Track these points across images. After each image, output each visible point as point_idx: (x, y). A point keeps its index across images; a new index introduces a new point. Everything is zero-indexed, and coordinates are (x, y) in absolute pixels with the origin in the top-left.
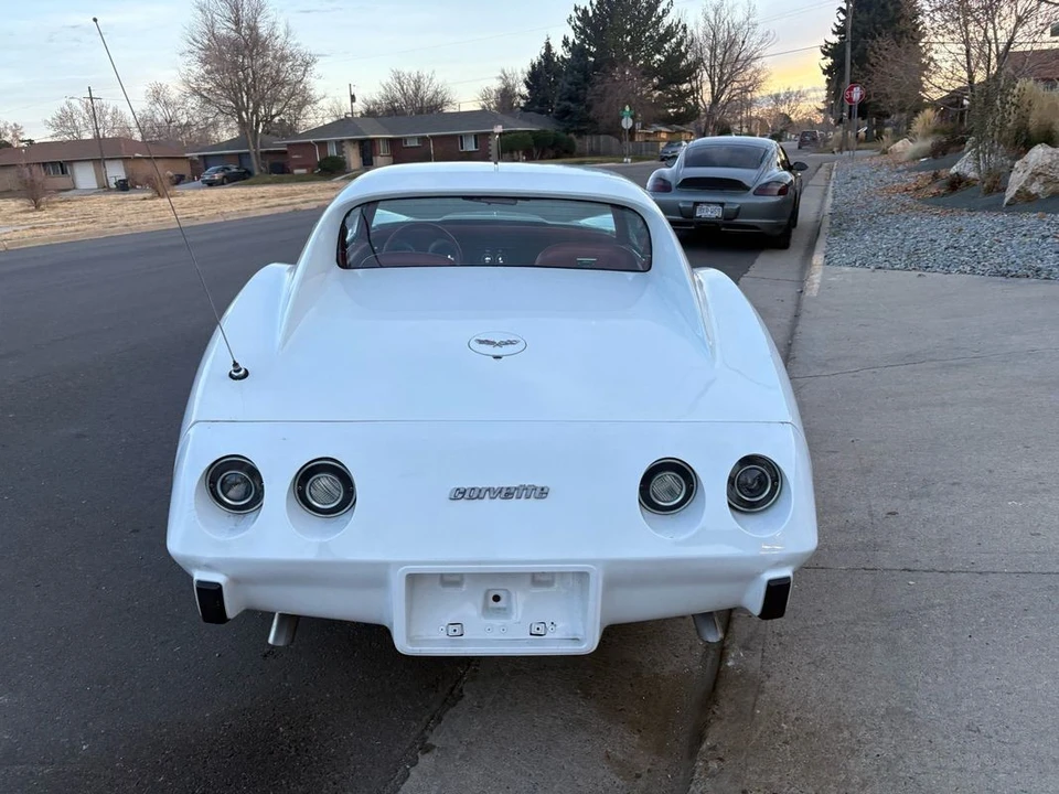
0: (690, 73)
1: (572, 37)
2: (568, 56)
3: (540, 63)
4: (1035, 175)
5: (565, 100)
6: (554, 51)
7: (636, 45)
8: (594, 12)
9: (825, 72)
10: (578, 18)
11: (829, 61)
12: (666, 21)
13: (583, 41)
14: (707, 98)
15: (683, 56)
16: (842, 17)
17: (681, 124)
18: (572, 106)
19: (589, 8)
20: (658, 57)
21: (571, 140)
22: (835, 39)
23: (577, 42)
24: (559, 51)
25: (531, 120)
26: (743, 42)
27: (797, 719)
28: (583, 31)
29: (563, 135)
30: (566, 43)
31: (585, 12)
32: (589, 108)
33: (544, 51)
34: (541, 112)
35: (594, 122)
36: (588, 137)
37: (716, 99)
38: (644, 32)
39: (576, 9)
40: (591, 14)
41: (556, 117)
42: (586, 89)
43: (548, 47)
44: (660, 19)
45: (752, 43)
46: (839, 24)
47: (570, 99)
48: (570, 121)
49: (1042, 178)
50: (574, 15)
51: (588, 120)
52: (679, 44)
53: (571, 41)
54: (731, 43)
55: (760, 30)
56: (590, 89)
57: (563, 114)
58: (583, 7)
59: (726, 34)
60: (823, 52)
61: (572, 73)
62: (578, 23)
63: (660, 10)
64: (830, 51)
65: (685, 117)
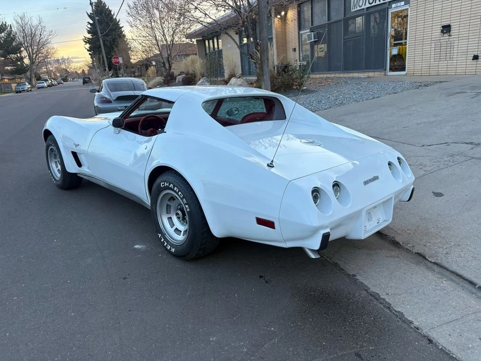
0: (17, 50)
9: (88, 50)
11: (88, 46)
14: (27, 61)
15: (13, 40)
16: (89, 26)
17: (20, 74)
22: (89, 36)
26: (41, 35)
27: (408, 229)
37: (32, 62)
45: (45, 35)
46: (88, 29)
52: (9, 34)
54: (33, 36)
55: (47, 29)
59: (30, 30)
60: (85, 42)
64: (87, 41)
65: (20, 70)
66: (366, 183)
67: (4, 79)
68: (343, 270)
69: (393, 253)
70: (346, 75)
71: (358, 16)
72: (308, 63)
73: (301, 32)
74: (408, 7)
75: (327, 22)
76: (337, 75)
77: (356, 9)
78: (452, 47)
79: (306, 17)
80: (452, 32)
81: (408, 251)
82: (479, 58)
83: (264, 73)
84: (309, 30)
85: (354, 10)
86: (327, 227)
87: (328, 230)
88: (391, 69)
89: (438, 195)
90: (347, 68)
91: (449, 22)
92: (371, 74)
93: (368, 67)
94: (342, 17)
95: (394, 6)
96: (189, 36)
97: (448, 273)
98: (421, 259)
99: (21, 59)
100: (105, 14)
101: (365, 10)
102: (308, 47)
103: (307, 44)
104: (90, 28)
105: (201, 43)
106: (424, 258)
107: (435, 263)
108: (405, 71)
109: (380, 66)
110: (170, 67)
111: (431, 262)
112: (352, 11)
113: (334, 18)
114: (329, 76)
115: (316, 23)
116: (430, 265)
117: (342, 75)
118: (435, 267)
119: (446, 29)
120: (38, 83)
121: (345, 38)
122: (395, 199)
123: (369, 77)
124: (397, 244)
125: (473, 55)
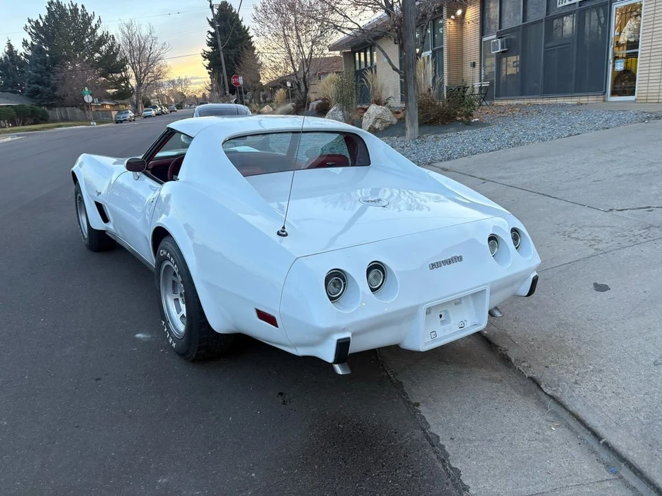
0: (120, 67)
1: (29, 40)
2: (29, 53)
3: (6, 58)
4: (377, 119)
5: (34, 84)
6: (15, 49)
7: (80, 47)
8: (44, 23)
9: (207, 68)
10: (33, 27)
11: (207, 62)
12: (99, 33)
13: (40, 43)
14: (133, 82)
15: (115, 54)
16: (210, 36)
17: (123, 99)
18: (40, 87)
19: (40, 21)
20: (97, 55)
21: (45, 112)
22: (209, 49)
23: (35, 43)
24: (20, 49)
25: (8, 98)
26: (151, 48)
27: (533, 339)
28: (37, 36)
29: (38, 108)
30: (25, 43)
31: (37, 23)
32: (55, 89)
33: (7, 49)
34: (15, 92)
35: (61, 99)
36: (57, 109)
37: (140, 84)
38: (84, 38)
39: (29, 21)
40: (42, 24)
41: (30, 96)
42: (48, 76)
43: (10, 46)
44: (94, 31)
45: (157, 48)
46: (209, 40)
47: (37, 83)
48: (40, 98)
49: (380, 120)
50: (29, 25)
51: (55, 97)
52: (111, 47)
53: (29, 42)
54: (141, 49)
55: (159, 41)
56: (52, 76)
57: (33, 95)
58: (35, 20)
59: (138, 42)
60: (203, 56)
61: (35, 65)
62: (33, 31)
63: (93, 25)
64: (207, 56)
65: (124, 94)
66: (433, 266)
67: (105, 105)
68: (405, 394)
69: (495, 375)
70: (546, 101)
71: (567, 14)
72: (491, 84)
73: (485, 39)
75: (521, 23)
76: (533, 101)
77: (564, 4)
79: (492, 17)
81: (520, 373)
83: (409, 98)
84: (495, 36)
85: (561, 5)
86: (344, 330)
87: (348, 335)
88: (614, 93)
89: (601, 288)
90: (548, 91)
92: (583, 100)
93: (580, 90)
94: (543, 15)
96: (332, 48)
97: (565, 415)
98: (534, 387)
99: (126, 79)
100: (230, 20)
101: (578, 5)
102: (493, 60)
103: (492, 56)
104: (211, 39)
105: (350, 56)
106: (539, 386)
107: (551, 397)
108: (634, 95)
109: (598, 88)
110: (307, 90)
111: (546, 393)
112: (558, 6)
113: (532, 17)
114: (520, 102)
115: (506, 26)
116: (544, 398)
117: (540, 101)
118: (550, 402)
120: (145, 111)
121: (548, 45)
122: (492, 292)
123: (580, 104)
124: (508, 361)
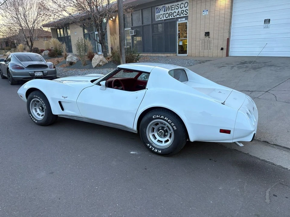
4: (101, 61)
49: (102, 61)
70: (154, 55)
71: (160, 24)
72: (130, 47)
73: (125, 29)
74: (187, 21)
75: (141, 25)
76: (149, 55)
77: (158, 20)
78: (210, 43)
79: (128, 21)
80: (210, 36)
82: (224, 49)
84: (130, 29)
85: (157, 20)
87: (255, 132)
88: (179, 53)
90: (154, 51)
91: (208, 31)
92: (169, 55)
93: (167, 51)
94: (150, 23)
95: (179, 20)
97: (282, 148)
101: (164, 21)
102: (130, 38)
103: (130, 36)
106: (268, 143)
108: (187, 54)
109: (174, 51)
112: (156, 20)
113: (145, 23)
114: (143, 55)
115: (135, 25)
116: (272, 145)
117: (152, 55)
118: (275, 146)
119: (207, 34)
121: (153, 34)
123: (167, 56)
125: (221, 48)
